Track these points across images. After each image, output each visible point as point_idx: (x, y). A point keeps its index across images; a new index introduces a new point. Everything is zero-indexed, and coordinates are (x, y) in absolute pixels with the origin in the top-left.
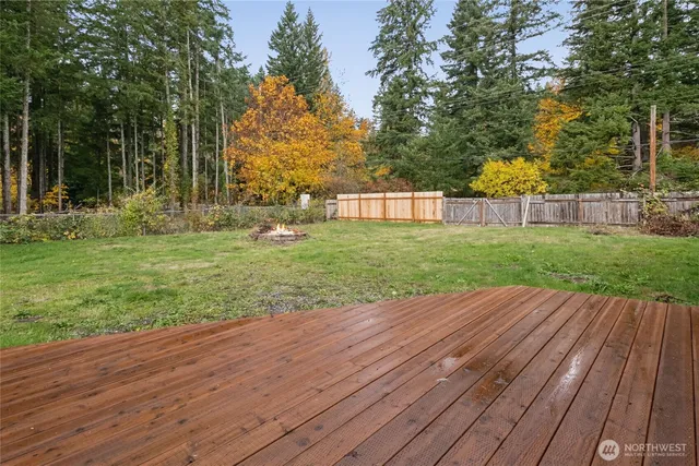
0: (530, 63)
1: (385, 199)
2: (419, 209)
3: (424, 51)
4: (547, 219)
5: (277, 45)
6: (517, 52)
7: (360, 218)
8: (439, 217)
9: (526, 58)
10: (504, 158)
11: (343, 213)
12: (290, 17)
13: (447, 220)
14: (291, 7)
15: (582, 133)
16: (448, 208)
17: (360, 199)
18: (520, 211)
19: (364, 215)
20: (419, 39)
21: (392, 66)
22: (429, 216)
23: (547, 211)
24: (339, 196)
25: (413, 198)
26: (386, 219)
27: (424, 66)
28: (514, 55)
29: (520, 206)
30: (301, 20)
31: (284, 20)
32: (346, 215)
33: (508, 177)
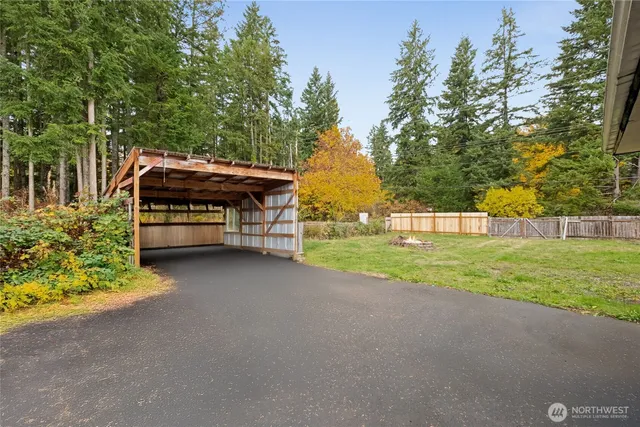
0: (519, 113)
1: (434, 217)
2: (466, 225)
3: (426, 105)
4: (583, 234)
5: (307, 99)
6: (508, 105)
7: (411, 231)
8: (484, 231)
9: (515, 110)
10: (504, 187)
11: (396, 226)
12: (316, 78)
13: (492, 233)
14: (316, 70)
15: (571, 168)
16: (493, 225)
17: (411, 217)
18: (558, 228)
19: (416, 228)
20: (423, 94)
21: (401, 115)
22: (475, 230)
23: (582, 228)
24: (392, 215)
25: (460, 217)
26: (434, 232)
27: (426, 114)
28: (506, 107)
29: (558, 224)
30: (323, 80)
31: (312, 80)
32: (398, 229)
33: (509, 201)
